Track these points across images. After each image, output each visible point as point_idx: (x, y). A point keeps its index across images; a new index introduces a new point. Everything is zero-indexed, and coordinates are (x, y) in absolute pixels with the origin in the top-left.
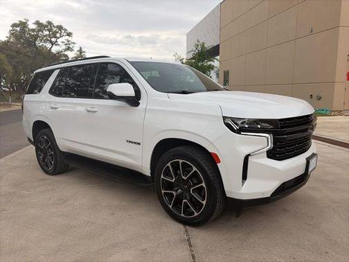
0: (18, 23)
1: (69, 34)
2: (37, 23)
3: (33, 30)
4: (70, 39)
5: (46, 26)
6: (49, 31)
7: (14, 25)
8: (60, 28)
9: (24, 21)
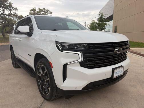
0: (32, 9)
1: (51, 13)
2: (39, 9)
3: (37, 12)
4: (51, 14)
5: (43, 10)
6: (44, 12)
7: (31, 10)
8: (48, 10)
9: (34, 8)
